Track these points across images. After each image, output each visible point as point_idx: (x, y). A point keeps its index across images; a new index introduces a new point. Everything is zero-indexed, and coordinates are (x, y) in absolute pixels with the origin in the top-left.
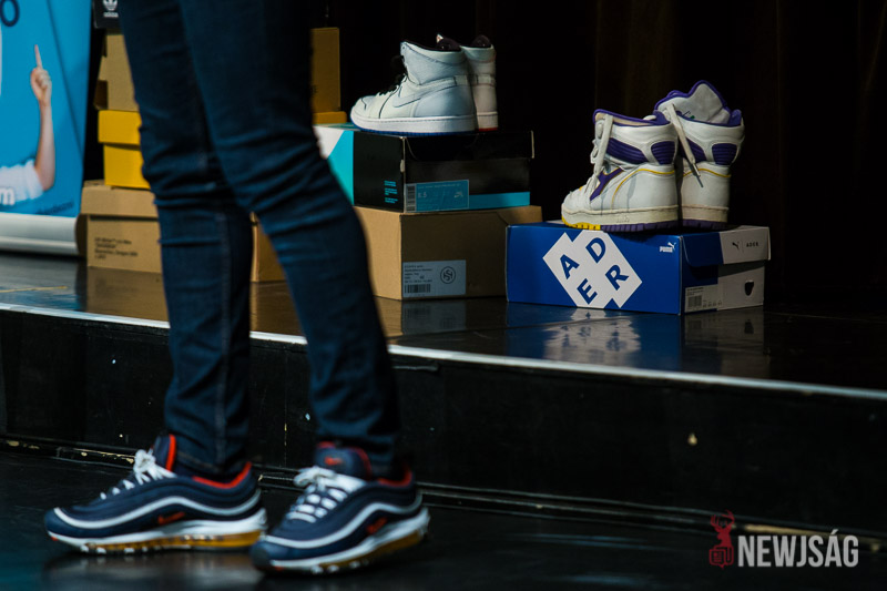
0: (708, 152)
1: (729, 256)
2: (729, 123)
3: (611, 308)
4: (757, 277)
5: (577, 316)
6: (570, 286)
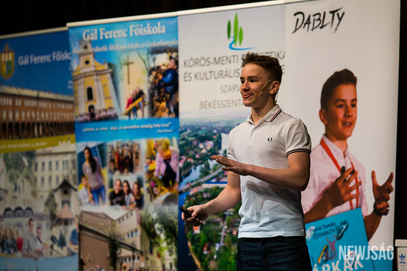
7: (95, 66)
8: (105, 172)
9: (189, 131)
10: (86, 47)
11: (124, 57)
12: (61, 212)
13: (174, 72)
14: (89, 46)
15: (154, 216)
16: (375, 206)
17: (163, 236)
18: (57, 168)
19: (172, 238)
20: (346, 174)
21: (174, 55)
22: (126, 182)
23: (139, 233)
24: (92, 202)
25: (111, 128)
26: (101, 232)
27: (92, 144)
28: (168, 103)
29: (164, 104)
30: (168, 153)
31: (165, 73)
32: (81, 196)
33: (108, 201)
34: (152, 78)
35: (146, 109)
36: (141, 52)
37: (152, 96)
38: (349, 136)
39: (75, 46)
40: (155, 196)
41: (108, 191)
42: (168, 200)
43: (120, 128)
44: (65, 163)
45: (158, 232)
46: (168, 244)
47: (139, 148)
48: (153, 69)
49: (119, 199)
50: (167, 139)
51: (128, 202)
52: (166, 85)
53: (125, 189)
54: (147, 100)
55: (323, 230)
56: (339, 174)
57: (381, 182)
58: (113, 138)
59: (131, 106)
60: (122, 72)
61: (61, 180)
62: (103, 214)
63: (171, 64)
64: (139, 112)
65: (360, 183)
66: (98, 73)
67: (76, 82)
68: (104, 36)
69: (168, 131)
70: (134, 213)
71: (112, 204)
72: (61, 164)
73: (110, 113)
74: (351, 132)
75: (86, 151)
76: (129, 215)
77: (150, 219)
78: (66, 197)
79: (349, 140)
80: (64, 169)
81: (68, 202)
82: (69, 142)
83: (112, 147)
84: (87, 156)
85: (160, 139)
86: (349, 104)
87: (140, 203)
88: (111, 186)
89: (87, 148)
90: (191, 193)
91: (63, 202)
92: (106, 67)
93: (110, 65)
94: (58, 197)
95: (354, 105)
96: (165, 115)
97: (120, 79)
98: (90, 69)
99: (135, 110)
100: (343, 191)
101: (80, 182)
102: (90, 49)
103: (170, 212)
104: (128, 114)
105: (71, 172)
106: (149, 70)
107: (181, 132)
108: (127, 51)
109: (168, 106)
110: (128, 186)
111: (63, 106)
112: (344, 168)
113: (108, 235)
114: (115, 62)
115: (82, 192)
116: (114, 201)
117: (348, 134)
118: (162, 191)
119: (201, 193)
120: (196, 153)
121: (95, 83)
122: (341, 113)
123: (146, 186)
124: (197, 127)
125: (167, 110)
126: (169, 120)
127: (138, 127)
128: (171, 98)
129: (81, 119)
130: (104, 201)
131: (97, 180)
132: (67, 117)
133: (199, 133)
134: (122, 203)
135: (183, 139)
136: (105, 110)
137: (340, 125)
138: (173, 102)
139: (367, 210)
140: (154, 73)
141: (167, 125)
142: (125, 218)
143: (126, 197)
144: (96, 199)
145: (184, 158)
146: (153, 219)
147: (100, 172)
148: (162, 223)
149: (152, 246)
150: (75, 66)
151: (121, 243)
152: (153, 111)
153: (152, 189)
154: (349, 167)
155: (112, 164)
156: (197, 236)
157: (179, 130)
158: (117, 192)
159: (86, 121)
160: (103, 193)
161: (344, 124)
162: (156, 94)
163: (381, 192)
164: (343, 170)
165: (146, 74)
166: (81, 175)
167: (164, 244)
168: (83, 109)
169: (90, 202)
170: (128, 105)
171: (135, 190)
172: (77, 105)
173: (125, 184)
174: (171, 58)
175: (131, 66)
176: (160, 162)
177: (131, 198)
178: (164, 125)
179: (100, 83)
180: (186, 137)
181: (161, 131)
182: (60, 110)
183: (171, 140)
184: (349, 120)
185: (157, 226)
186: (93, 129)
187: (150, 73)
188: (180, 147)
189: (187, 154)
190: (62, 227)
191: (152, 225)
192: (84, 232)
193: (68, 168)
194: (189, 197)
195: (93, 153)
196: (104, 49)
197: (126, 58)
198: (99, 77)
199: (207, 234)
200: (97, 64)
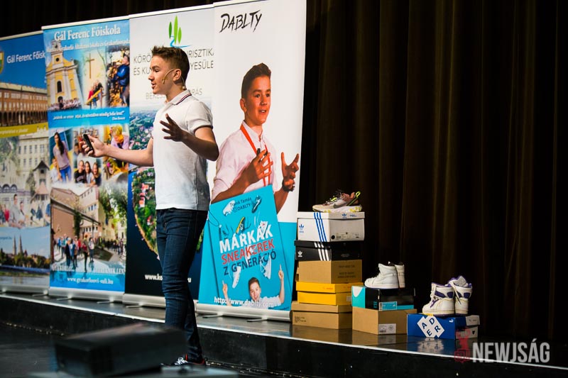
0: (463, 295)
1: (468, 323)
2: (468, 287)
3: (436, 337)
4: (476, 329)
5: (426, 339)
6: (425, 331)
7: (64, 63)
8: (71, 153)
9: (137, 119)
10: (56, 47)
11: (87, 55)
12: (39, 189)
13: (127, 67)
14: (59, 45)
15: (110, 192)
16: (283, 183)
17: (116, 210)
18: (36, 151)
19: (123, 211)
20: (260, 155)
21: (127, 53)
22: (88, 162)
23: (97, 207)
24: (61, 180)
25: (76, 117)
26: (67, 206)
27: (61, 130)
28: (121, 94)
29: (118, 95)
30: (121, 138)
31: (119, 69)
32: (52, 175)
33: (73, 179)
34: (109, 72)
35: (104, 99)
36: (100, 50)
37: (109, 88)
38: (264, 122)
39: (48, 45)
40: (111, 175)
41: (73, 171)
42: (121, 178)
43: (83, 116)
44: (42, 146)
45: (112, 206)
46: (121, 216)
47: (98, 133)
48: (110, 65)
49: (82, 177)
50: (120, 126)
51: (89, 181)
52: (121, 78)
53: (87, 169)
54: (105, 92)
55: (241, 204)
56: (255, 156)
57: (288, 162)
58: (77, 125)
59: (92, 97)
60: (85, 68)
61: (39, 162)
62: (69, 190)
63: (124, 61)
64: (98, 102)
65: (272, 163)
66: (66, 69)
67: (48, 77)
68: (71, 37)
69: (121, 118)
70: (94, 189)
71: (76, 182)
72: (38, 147)
73: (75, 103)
74: (266, 119)
75: (56, 136)
76: (90, 191)
77: (106, 195)
78: (42, 176)
79: (264, 125)
80: (41, 152)
81: (44, 180)
82: (45, 129)
83: (77, 132)
84: (56, 140)
85: (114, 125)
86: (264, 94)
87: (98, 181)
88: (76, 167)
89: (57, 133)
90: (138, 173)
91: (41, 180)
92: (73, 63)
93: (76, 62)
94: (37, 176)
95: (268, 95)
96: (119, 105)
97: (83, 74)
98: (60, 65)
99: (95, 100)
100: (258, 170)
101: (51, 163)
102: (60, 48)
103: (122, 189)
104: (90, 104)
105: (47, 154)
106: (106, 65)
107: (131, 119)
108: (89, 49)
109: (121, 97)
110: (89, 166)
111: (40, 98)
112: (259, 149)
113: (73, 209)
114: (79, 59)
115: (53, 172)
116: (78, 179)
117: (263, 120)
118: (116, 170)
119: (146, 173)
120: (143, 137)
121: (64, 77)
122: (257, 102)
123: (103, 166)
124: (143, 115)
125: (121, 100)
126: (122, 109)
127: (97, 115)
128: (124, 89)
129: (52, 108)
130: (70, 179)
131: (64, 161)
132: (44, 107)
133: (145, 120)
134: (84, 181)
135: (132, 126)
136: (71, 101)
137: (257, 112)
138: (126, 93)
139: (277, 187)
140: (111, 68)
141: (120, 114)
142: (87, 193)
143: (87, 176)
144: (64, 177)
145: (133, 142)
146: (108, 195)
147: (67, 154)
148: (116, 198)
149: (107, 218)
150: (48, 64)
151: (83, 215)
152: (110, 101)
153: (108, 169)
154: (263, 149)
155: (76, 147)
156: (143, 210)
157: (130, 118)
158: (80, 171)
159: (56, 110)
160: (69, 172)
161: (260, 111)
162: (112, 87)
163: (288, 171)
164: (258, 152)
165: (105, 70)
166: (52, 156)
167: (117, 217)
168: (54, 100)
169: (59, 180)
170: (90, 97)
171: (95, 170)
172: (49, 96)
173: (87, 165)
174: (124, 55)
175: (92, 62)
176: (115, 145)
177: (91, 177)
178: (118, 114)
179: (67, 77)
180: (135, 124)
181: (116, 119)
182: (38, 101)
183: (124, 126)
184: (264, 108)
185: (112, 201)
186: (61, 117)
187: (107, 69)
188: (131, 132)
189: (136, 139)
190: (40, 201)
191: (108, 200)
192: (54, 206)
193: (44, 151)
194: (136, 176)
195: (61, 139)
196: (71, 48)
197: (88, 57)
198: (66, 72)
199: (150, 208)
200: (66, 61)
